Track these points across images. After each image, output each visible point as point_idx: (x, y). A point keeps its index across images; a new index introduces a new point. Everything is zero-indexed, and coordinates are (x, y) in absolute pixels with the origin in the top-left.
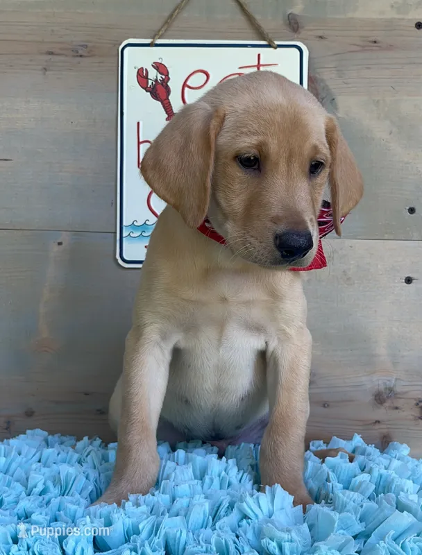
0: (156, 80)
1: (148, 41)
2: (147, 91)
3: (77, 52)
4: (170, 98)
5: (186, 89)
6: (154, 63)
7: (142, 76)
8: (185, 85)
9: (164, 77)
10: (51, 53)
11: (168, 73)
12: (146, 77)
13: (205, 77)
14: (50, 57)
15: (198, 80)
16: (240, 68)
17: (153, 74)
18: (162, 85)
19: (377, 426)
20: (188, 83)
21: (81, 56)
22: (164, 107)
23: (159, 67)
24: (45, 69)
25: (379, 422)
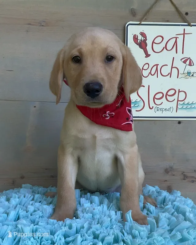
0: (141, 40)
1: (138, 23)
2: (137, 45)
3: (41, 24)
4: (147, 48)
5: (154, 44)
6: (140, 32)
7: (135, 38)
8: (153, 42)
9: (144, 39)
10: (30, 24)
11: (146, 37)
12: (137, 39)
13: (162, 39)
14: (29, 26)
15: (159, 40)
16: (176, 35)
17: (140, 37)
18: (144, 42)
19: (166, 182)
20: (155, 41)
21: (43, 26)
22: (144, 52)
23: (143, 34)
24: (27, 31)
25: (166, 181)
